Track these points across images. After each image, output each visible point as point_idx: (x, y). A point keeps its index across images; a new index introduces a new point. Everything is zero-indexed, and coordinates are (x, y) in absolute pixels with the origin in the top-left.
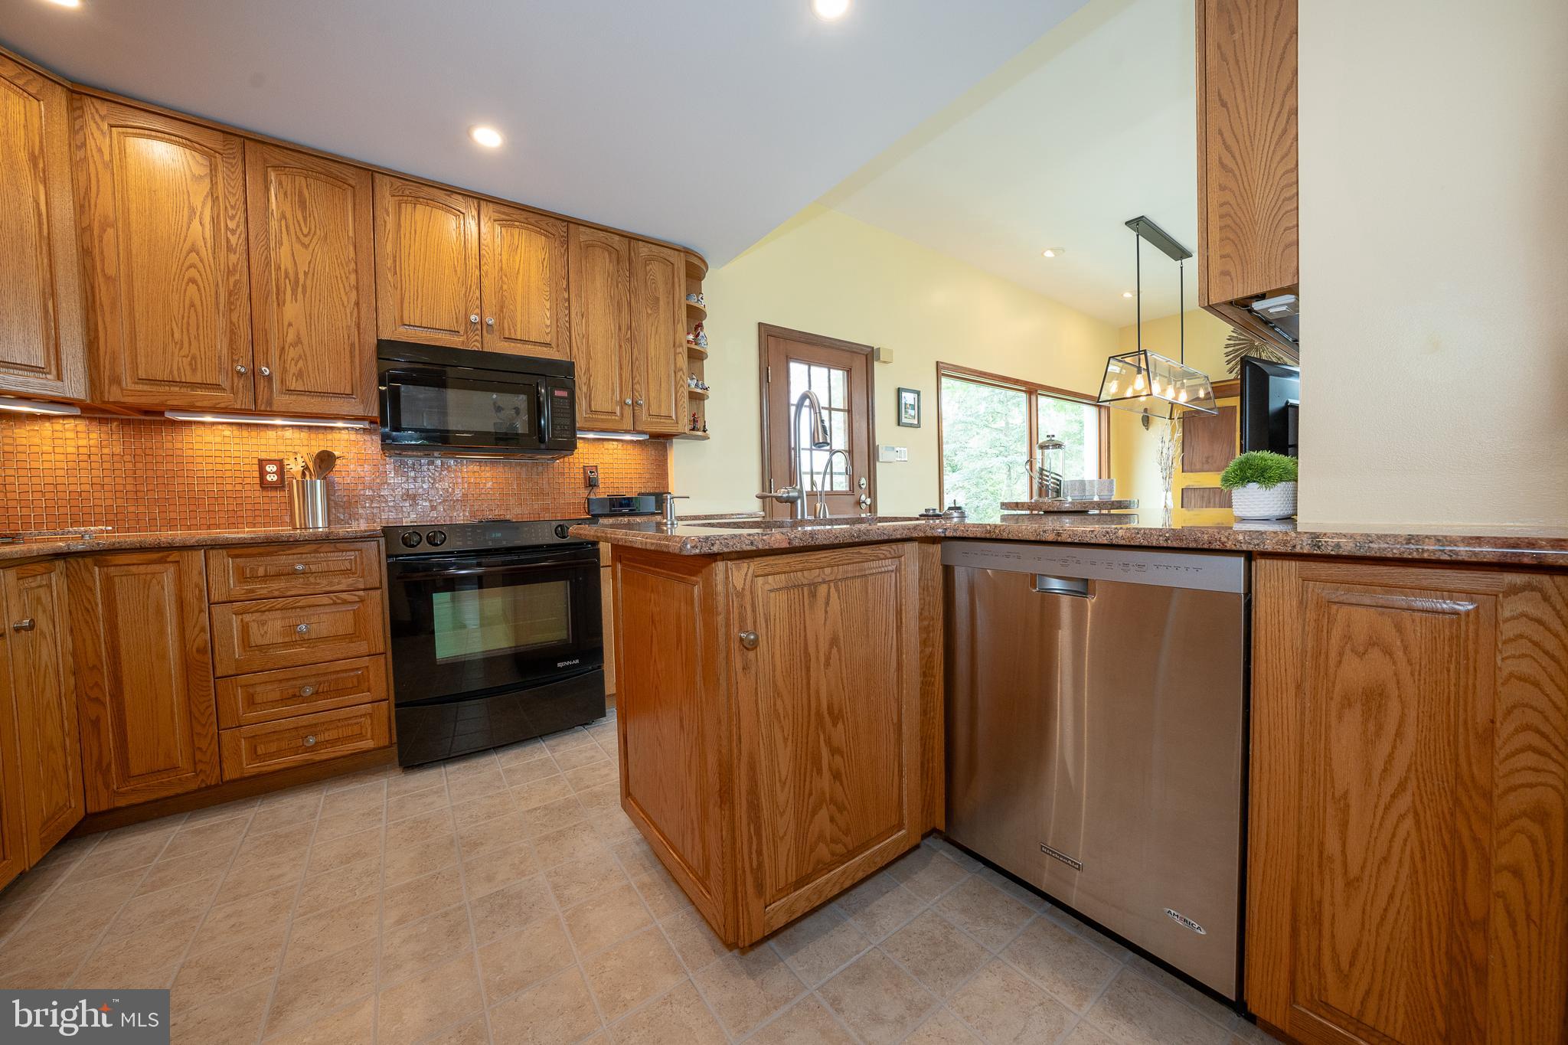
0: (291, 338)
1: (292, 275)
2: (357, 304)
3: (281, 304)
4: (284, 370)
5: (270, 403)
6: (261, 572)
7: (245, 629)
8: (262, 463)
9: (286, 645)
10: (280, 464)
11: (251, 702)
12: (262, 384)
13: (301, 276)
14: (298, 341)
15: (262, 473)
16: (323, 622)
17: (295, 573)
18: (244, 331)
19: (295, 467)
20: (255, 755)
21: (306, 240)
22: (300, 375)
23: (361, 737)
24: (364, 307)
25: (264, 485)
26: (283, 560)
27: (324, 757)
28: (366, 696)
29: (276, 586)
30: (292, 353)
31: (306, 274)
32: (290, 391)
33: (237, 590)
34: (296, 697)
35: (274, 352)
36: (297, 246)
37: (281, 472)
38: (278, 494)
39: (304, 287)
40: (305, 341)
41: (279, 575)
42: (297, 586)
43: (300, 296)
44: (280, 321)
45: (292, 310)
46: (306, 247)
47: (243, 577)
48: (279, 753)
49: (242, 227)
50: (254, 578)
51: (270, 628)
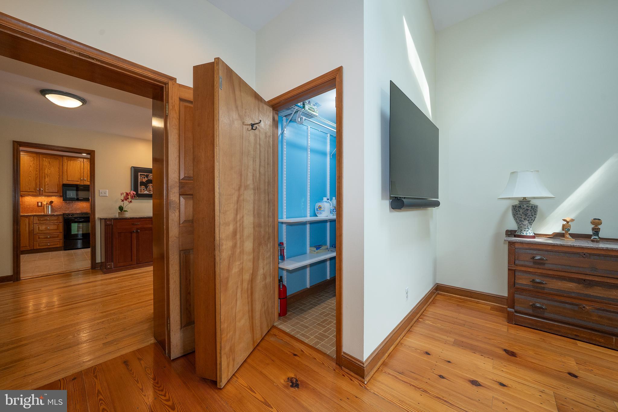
0: (47, 184)
1: (47, 174)
2: (59, 178)
3: (45, 178)
4: (45, 189)
5: (42, 194)
6: (42, 219)
7: (39, 228)
8: (38, 203)
9: (45, 230)
10: (41, 203)
11: (39, 238)
12: (41, 191)
13: (49, 174)
14: (48, 184)
15: (38, 204)
16: (52, 227)
17: (47, 220)
18: (38, 183)
19: (45, 203)
20: (39, 245)
21: (50, 169)
22: (48, 190)
23: (57, 245)
24: (60, 178)
25: (38, 206)
26: (46, 218)
27: (51, 247)
28: (59, 239)
29: (44, 222)
30: (47, 186)
31: (50, 174)
32: (46, 192)
33: (38, 222)
34: (47, 238)
35: (43, 187)
36: (48, 170)
37: (41, 204)
38: (41, 208)
39: (49, 176)
40: (49, 184)
41: (45, 220)
42: (48, 222)
43: (48, 177)
44: (45, 182)
45: (47, 179)
46: (50, 170)
47: (39, 220)
48: (43, 246)
49: (39, 168)
50: (41, 220)
51: (43, 228)
